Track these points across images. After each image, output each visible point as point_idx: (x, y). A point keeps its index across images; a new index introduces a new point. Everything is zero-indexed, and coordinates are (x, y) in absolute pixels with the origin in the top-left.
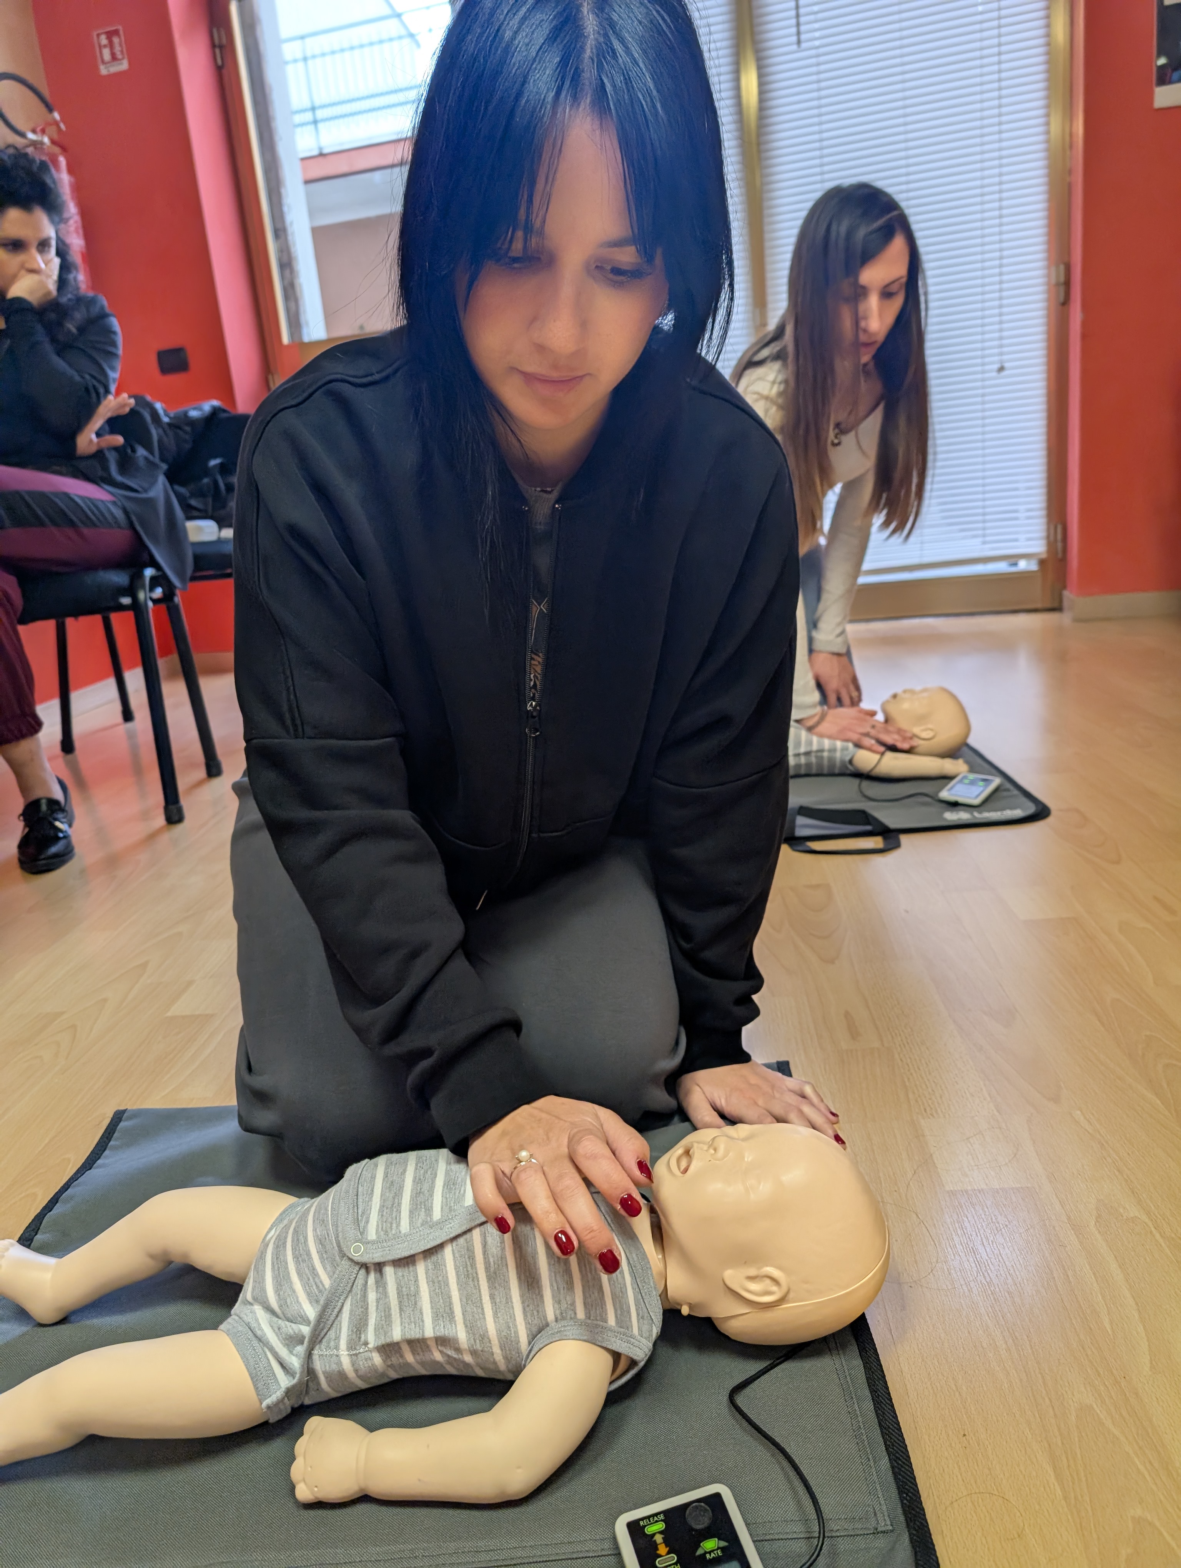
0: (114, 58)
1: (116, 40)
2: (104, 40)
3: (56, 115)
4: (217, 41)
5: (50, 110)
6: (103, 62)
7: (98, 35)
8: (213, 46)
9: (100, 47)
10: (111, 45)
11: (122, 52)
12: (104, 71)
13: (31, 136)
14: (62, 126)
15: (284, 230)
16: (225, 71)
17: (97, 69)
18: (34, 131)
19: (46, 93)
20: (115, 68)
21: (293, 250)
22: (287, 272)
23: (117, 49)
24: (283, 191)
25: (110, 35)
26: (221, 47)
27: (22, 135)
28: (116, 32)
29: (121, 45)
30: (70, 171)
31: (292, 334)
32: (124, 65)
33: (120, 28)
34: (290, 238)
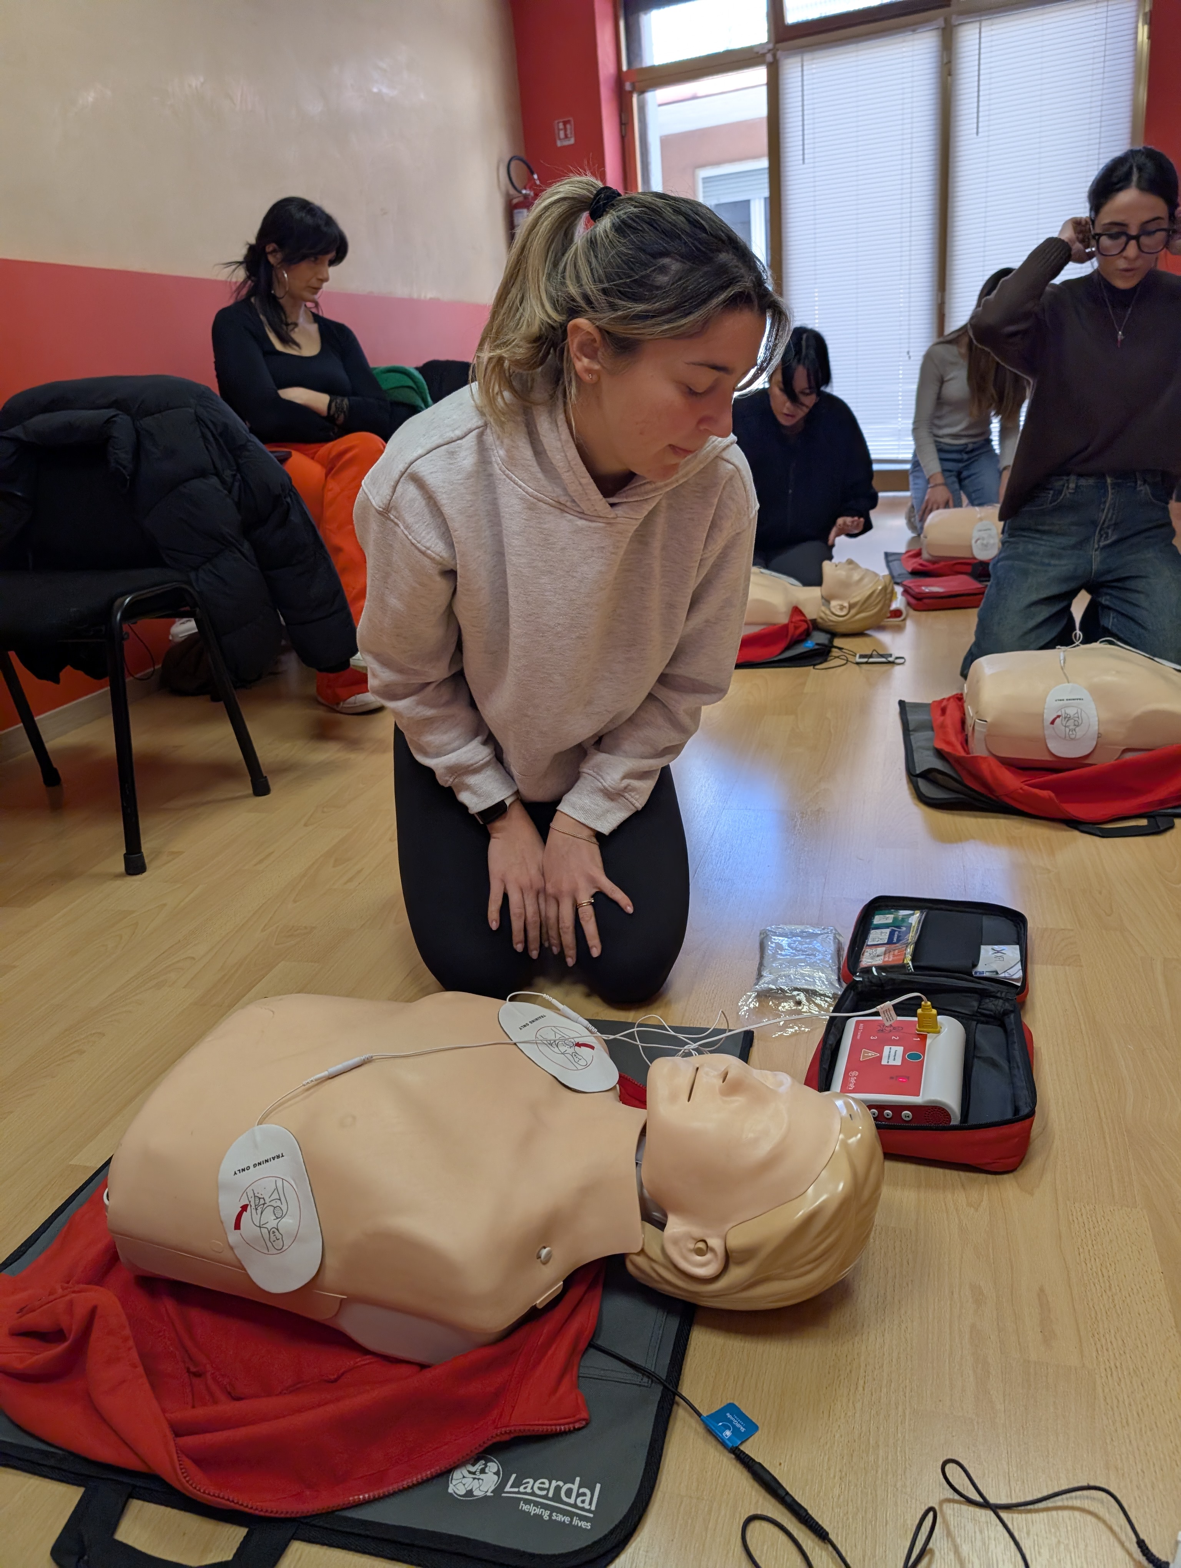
0: (566, 136)
1: (568, 126)
2: (561, 126)
3: (536, 176)
4: (623, 122)
5: (532, 173)
6: (560, 139)
7: (558, 123)
8: (620, 123)
9: (559, 130)
10: (565, 129)
11: (571, 133)
12: (559, 144)
13: (524, 192)
14: (538, 182)
16: (626, 137)
17: (555, 143)
18: (525, 188)
19: (531, 164)
20: (566, 142)
23: (569, 132)
25: (565, 123)
26: (625, 124)
27: (521, 193)
28: (569, 122)
29: (571, 129)
32: (572, 141)
33: (571, 119)
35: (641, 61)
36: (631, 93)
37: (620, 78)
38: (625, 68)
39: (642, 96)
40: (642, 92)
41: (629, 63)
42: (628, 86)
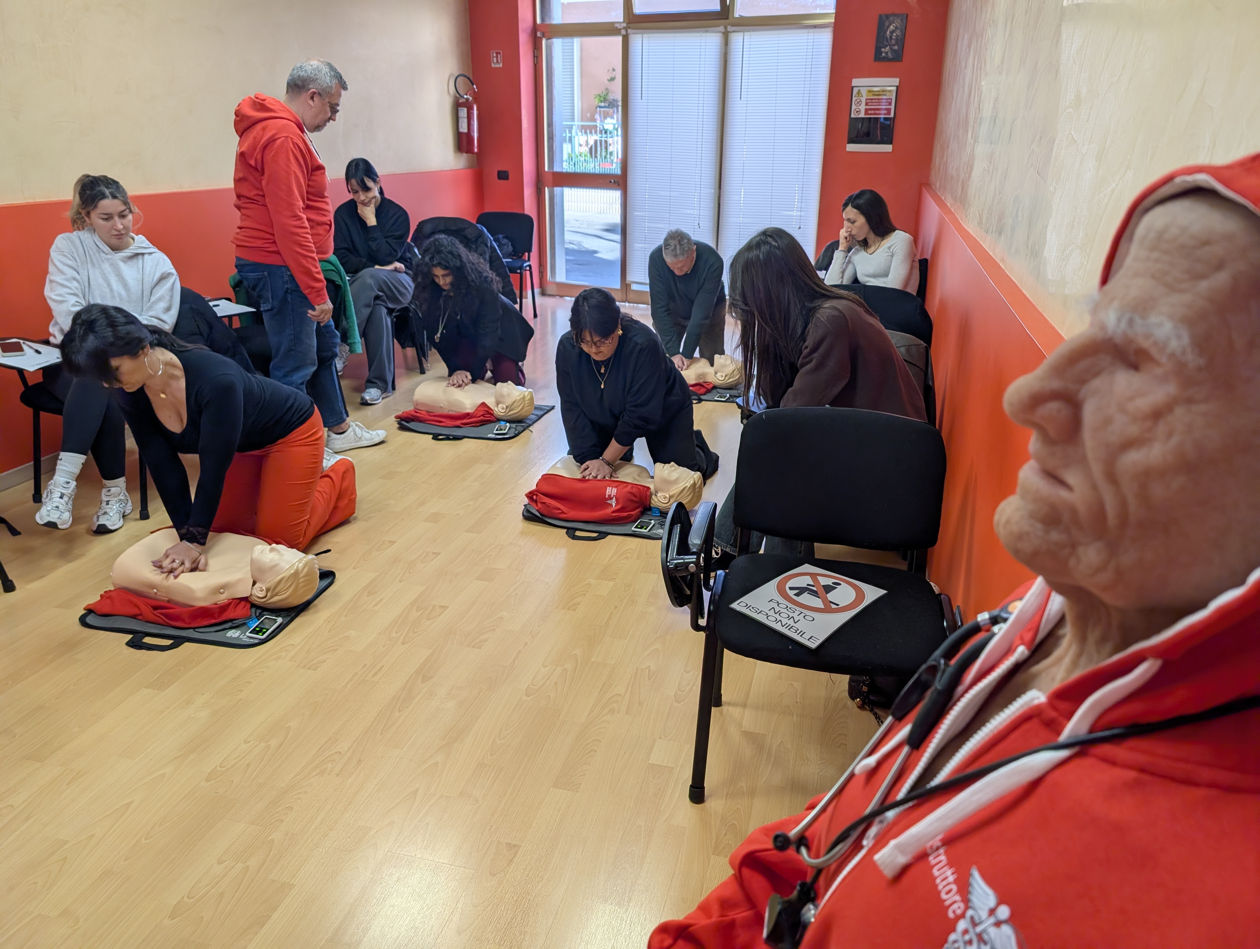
0: (497, 62)
1: (499, 56)
2: (495, 55)
3: (475, 86)
5: (473, 84)
6: (494, 63)
7: (493, 53)
8: (534, 56)
9: (493, 57)
10: (497, 57)
11: (501, 60)
12: (493, 65)
13: (465, 97)
14: (476, 90)
15: (552, 124)
16: (537, 65)
18: (466, 95)
19: (471, 78)
20: (497, 66)
21: (554, 132)
22: (551, 141)
23: (499, 59)
24: (554, 109)
25: (497, 53)
26: (537, 57)
27: (463, 97)
28: (499, 53)
29: (501, 57)
30: (478, 109)
31: (549, 167)
32: (501, 65)
33: (501, 51)
34: (554, 128)
35: (550, 18)
36: (541, 39)
37: (535, 28)
38: (538, 21)
39: (550, 40)
40: (549, 39)
41: (543, 19)
42: (539, 34)
